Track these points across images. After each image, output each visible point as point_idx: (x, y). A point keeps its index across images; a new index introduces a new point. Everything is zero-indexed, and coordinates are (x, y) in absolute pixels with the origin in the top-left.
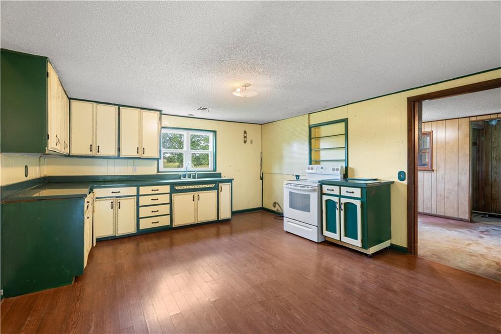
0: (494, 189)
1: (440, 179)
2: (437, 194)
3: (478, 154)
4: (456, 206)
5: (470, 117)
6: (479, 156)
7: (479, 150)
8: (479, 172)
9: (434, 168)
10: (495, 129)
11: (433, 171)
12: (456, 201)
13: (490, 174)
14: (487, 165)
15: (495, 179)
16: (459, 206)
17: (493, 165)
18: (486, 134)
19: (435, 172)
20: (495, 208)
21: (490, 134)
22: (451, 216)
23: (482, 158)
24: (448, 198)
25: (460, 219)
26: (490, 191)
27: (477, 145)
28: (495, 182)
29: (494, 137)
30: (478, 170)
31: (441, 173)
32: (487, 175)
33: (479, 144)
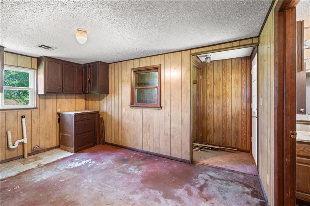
0: (208, 122)
1: (167, 116)
2: (164, 133)
3: (197, 91)
4: (179, 146)
5: (190, 49)
6: (198, 92)
7: (198, 88)
8: (198, 107)
9: (162, 105)
10: (209, 69)
11: (161, 107)
12: (180, 141)
13: (206, 109)
14: (204, 101)
15: (209, 114)
16: (182, 146)
17: (208, 100)
18: (203, 74)
19: (163, 108)
20: (209, 140)
21: (206, 73)
22: (176, 157)
23: (200, 95)
24: (173, 137)
25: (183, 160)
26: (206, 123)
27: (197, 83)
28: (209, 116)
29: (208, 76)
30: (197, 105)
31: (168, 109)
32: (204, 110)
33: (198, 82)
